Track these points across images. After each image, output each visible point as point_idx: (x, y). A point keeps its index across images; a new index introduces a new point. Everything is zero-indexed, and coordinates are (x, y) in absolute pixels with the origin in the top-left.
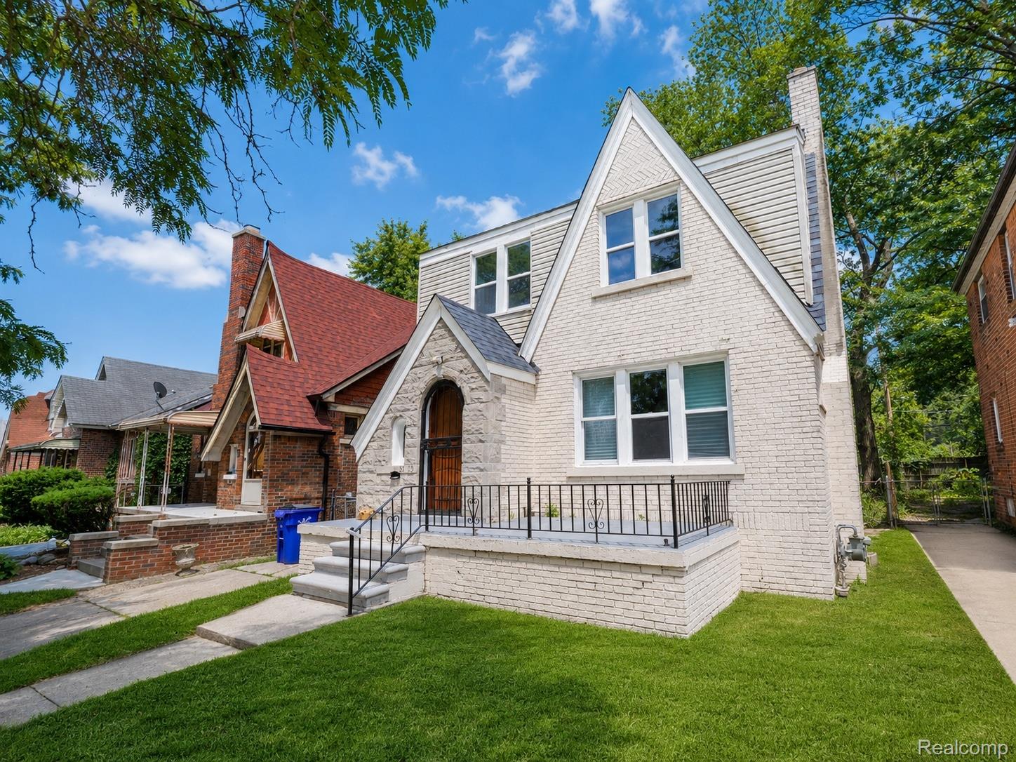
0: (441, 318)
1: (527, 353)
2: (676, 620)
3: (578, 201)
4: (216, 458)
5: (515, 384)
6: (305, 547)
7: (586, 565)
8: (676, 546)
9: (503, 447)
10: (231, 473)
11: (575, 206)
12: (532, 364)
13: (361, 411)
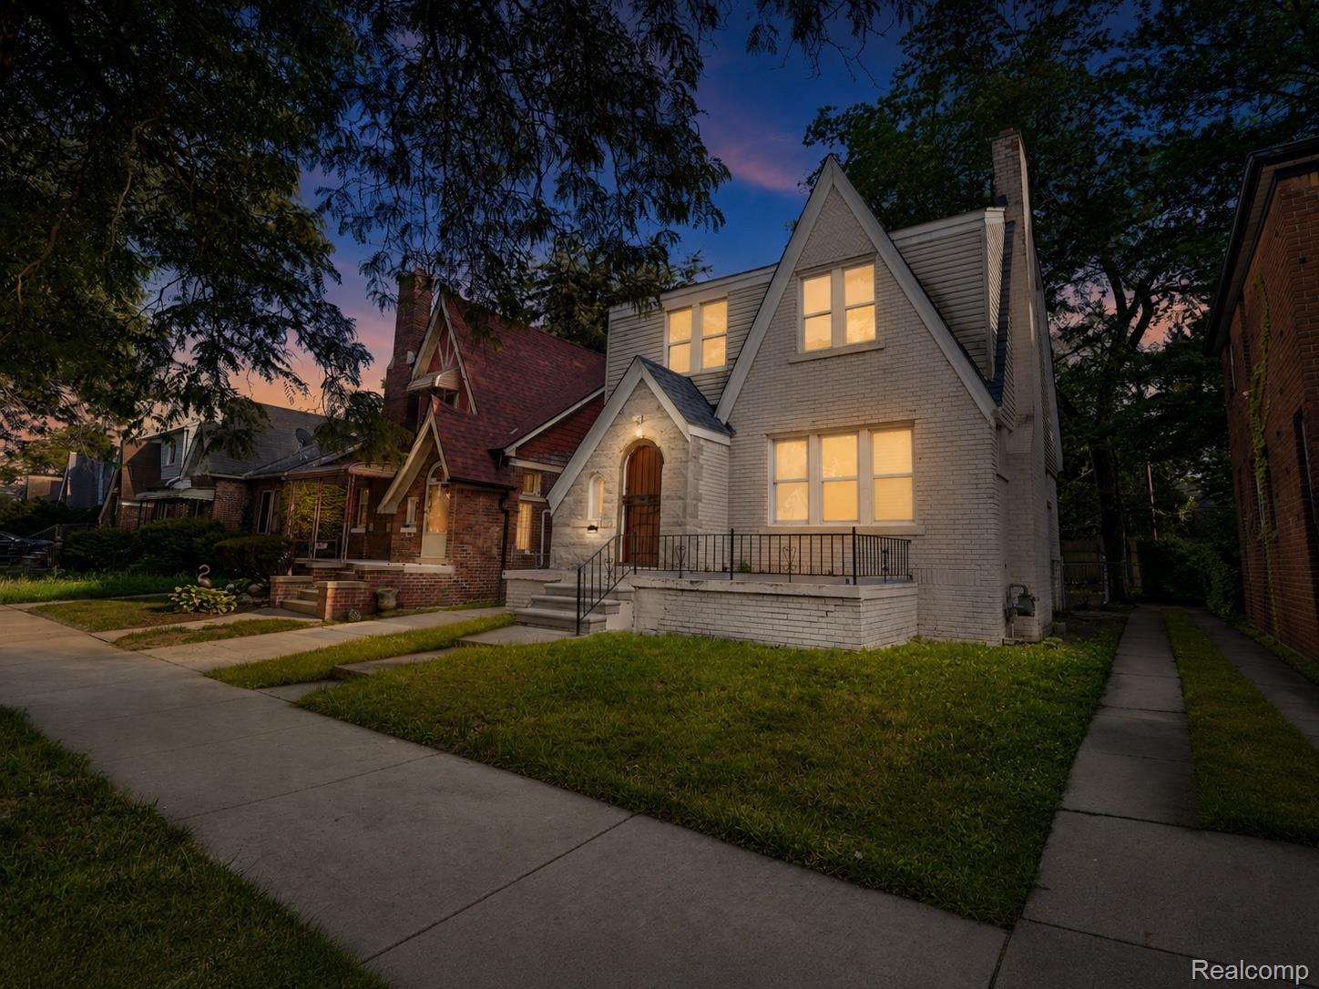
0: (642, 379)
1: (723, 416)
2: (854, 640)
3: (779, 264)
4: (394, 510)
5: (710, 444)
6: (511, 590)
7: (780, 599)
8: (855, 583)
9: (700, 504)
10: (408, 526)
11: (773, 269)
12: (727, 425)
13: (556, 470)
